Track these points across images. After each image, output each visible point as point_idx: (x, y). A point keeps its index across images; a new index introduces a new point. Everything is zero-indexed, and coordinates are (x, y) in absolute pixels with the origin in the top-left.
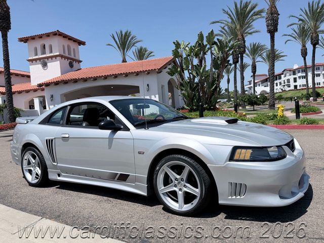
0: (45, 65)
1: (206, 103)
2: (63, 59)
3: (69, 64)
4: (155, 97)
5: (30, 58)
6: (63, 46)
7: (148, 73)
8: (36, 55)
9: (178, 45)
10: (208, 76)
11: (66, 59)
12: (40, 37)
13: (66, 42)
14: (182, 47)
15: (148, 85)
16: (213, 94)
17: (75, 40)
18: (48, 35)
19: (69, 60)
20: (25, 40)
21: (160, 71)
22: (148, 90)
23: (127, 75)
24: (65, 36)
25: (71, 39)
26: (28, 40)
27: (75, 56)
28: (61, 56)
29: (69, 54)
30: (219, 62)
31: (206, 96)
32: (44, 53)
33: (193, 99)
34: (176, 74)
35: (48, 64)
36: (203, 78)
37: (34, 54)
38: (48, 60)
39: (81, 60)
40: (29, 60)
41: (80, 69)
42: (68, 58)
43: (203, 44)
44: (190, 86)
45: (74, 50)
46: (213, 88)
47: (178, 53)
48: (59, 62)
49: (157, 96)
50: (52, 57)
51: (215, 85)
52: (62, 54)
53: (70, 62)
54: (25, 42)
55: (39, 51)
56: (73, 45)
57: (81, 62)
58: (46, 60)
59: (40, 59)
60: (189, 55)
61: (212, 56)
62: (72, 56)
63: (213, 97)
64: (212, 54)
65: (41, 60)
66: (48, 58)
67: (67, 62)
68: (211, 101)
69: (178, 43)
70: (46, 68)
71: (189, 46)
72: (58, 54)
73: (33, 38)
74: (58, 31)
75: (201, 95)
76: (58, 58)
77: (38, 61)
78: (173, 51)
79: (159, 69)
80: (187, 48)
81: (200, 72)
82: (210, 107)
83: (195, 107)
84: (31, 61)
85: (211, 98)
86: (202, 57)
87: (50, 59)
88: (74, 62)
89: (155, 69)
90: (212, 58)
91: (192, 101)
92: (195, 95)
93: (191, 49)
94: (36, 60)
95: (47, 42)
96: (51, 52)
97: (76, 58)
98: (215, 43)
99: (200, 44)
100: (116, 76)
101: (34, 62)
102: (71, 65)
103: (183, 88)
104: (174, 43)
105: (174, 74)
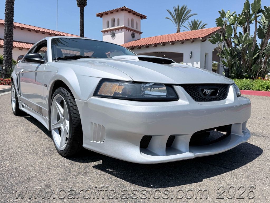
0: (113, 35)
1: (246, 72)
2: (127, 30)
3: (132, 35)
4: (197, 64)
5: (104, 30)
6: (128, 20)
7: (193, 41)
8: (108, 27)
9: (223, 14)
10: (251, 44)
11: (130, 31)
12: (112, 12)
13: (130, 16)
14: (227, 16)
15: (191, 53)
16: (254, 63)
17: (138, 15)
18: (117, 11)
19: (132, 32)
20: (101, 15)
21: (204, 39)
22: (191, 57)
23: (173, 43)
24: (130, 11)
25: (134, 13)
26: (103, 15)
27: (137, 28)
28: (126, 28)
29: (132, 26)
30: (265, 31)
31: (247, 65)
32: (113, 25)
33: (232, 67)
34: (218, 42)
35: (116, 35)
36: (245, 46)
37: (106, 26)
38: (116, 31)
39: (141, 31)
40: (103, 32)
41: (140, 39)
42: (131, 30)
43: (249, 12)
44: (231, 53)
45: (137, 23)
46: (255, 56)
47: (222, 21)
48: (123, 33)
49: (199, 63)
50: (118, 29)
51: (258, 54)
52: (127, 26)
53: (133, 33)
54: (101, 17)
55: (110, 24)
56: (136, 19)
57: (141, 33)
58: (114, 31)
59: (110, 30)
60: (233, 24)
61: (256, 24)
62: (135, 29)
63: (254, 66)
64: (256, 22)
65: (111, 32)
66: (116, 29)
67: (130, 33)
68: (251, 70)
69: (223, 12)
70: (114, 38)
71: (234, 15)
72: (123, 26)
73: (106, 13)
74: (124, 7)
75: (242, 63)
76: (123, 30)
77: (109, 32)
78: (217, 19)
79: (203, 38)
80: (232, 17)
81: (242, 40)
82: (250, 75)
83: (233, 74)
84: (104, 32)
85: (251, 67)
86: (247, 26)
87: (117, 31)
88: (136, 33)
89: (199, 38)
90: (256, 26)
91: (231, 68)
92: (235, 63)
93: (235, 18)
94: (107, 31)
95: (116, 16)
96: (119, 25)
97: (138, 30)
98: (262, 11)
99: (245, 13)
100: (164, 44)
101: (106, 33)
102: (133, 36)
103: (223, 56)
104: (220, 12)
105: (216, 42)
